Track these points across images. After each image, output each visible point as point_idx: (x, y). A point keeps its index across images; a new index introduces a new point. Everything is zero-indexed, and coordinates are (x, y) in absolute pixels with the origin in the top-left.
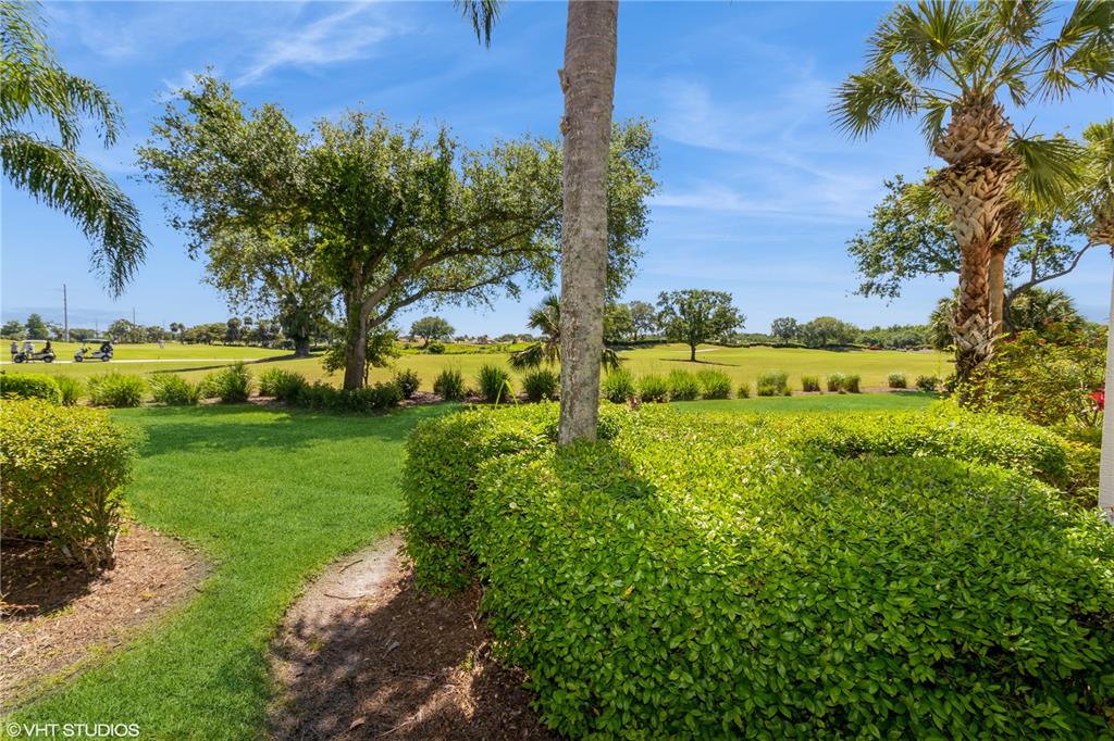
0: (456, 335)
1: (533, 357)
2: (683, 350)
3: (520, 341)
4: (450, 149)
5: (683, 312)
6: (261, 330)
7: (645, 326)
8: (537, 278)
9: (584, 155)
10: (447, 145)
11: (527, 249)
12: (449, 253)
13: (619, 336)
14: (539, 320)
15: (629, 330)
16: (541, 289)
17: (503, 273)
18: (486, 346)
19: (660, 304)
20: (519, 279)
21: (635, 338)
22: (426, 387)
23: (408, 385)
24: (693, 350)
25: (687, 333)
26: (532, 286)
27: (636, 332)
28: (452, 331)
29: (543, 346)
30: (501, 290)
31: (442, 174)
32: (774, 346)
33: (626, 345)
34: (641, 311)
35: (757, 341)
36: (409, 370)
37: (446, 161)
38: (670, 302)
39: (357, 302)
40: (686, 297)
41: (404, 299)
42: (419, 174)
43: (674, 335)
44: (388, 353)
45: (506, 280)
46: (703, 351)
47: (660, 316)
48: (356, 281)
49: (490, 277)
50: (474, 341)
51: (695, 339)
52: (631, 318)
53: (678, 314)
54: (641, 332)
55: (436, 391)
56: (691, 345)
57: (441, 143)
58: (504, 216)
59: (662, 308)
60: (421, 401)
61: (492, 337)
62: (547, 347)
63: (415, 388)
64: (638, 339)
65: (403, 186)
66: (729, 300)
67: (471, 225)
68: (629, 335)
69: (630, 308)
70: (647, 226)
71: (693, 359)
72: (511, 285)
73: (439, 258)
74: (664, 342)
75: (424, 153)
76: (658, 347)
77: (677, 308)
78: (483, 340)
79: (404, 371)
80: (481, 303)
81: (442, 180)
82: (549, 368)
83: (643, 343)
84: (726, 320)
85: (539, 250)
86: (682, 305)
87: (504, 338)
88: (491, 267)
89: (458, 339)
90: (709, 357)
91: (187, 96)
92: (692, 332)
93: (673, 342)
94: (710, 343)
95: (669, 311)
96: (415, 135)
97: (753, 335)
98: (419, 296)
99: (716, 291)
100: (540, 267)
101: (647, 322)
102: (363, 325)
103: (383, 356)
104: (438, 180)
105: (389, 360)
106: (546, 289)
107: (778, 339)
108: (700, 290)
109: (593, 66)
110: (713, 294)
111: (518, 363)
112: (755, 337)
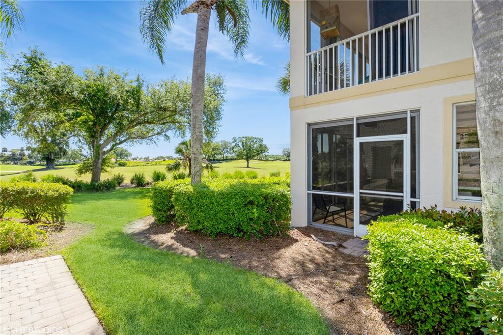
0: (133, 156)
1: (177, 166)
2: (243, 163)
3: (167, 160)
4: (142, 82)
5: (243, 146)
6: (13, 154)
7: (227, 152)
8: (178, 133)
9: (197, 114)
10: (140, 81)
11: (173, 122)
12: (140, 124)
13: (215, 157)
14: (179, 151)
15: (220, 154)
16: (180, 137)
17: (162, 131)
18: (149, 162)
19: (233, 142)
20: (170, 133)
21: (223, 158)
22: (127, 181)
23: (119, 180)
24: (248, 163)
25: (245, 155)
26: (176, 136)
27: (223, 155)
28: (131, 155)
29: (181, 162)
30: (162, 138)
31: (138, 92)
32: (283, 161)
33: (219, 161)
34: (225, 145)
35: (276, 159)
36: (119, 174)
37: (139, 87)
38: (237, 142)
39: (98, 144)
40: (244, 139)
41: (118, 142)
42: (127, 92)
43: (240, 156)
44: (108, 166)
45: (164, 133)
46: (252, 163)
47: (233, 147)
48: (97, 135)
49: (156, 132)
50: (142, 160)
51: (248, 157)
52: (221, 148)
53: (241, 147)
54: (226, 155)
55: (132, 183)
56: (247, 160)
57: (138, 80)
58: (165, 110)
59: (233, 144)
60: (125, 187)
61: (151, 158)
62: (183, 162)
63: (122, 181)
64: (225, 158)
65: (122, 97)
66: (262, 141)
67: (151, 113)
68: (220, 156)
69: (220, 144)
70: (222, 116)
71: (248, 167)
72: (166, 135)
73: (136, 125)
74: (236, 159)
75: (130, 82)
76: (233, 161)
77: (240, 144)
78: (147, 159)
79: (117, 174)
80: (152, 143)
81: (138, 94)
82: (184, 172)
83: (227, 160)
84: (262, 149)
85: (179, 122)
86: (243, 143)
87: (158, 158)
88: (157, 128)
89: (133, 159)
90: (255, 166)
91: (25, 57)
92: (247, 155)
93: (239, 159)
94: (256, 159)
95: (237, 145)
96: (126, 75)
97: (275, 156)
98: (125, 141)
99: (256, 137)
100: (179, 128)
101: (228, 150)
102: (101, 154)
103: (106, 168)
104: (136, 94)
105: (108, 169)
106: (182, 137)
107: (285, 158)
108: (250, 136)
109: (198, 93)
110: (255, 138)
111: (170, 169)
112: (277, 157)
